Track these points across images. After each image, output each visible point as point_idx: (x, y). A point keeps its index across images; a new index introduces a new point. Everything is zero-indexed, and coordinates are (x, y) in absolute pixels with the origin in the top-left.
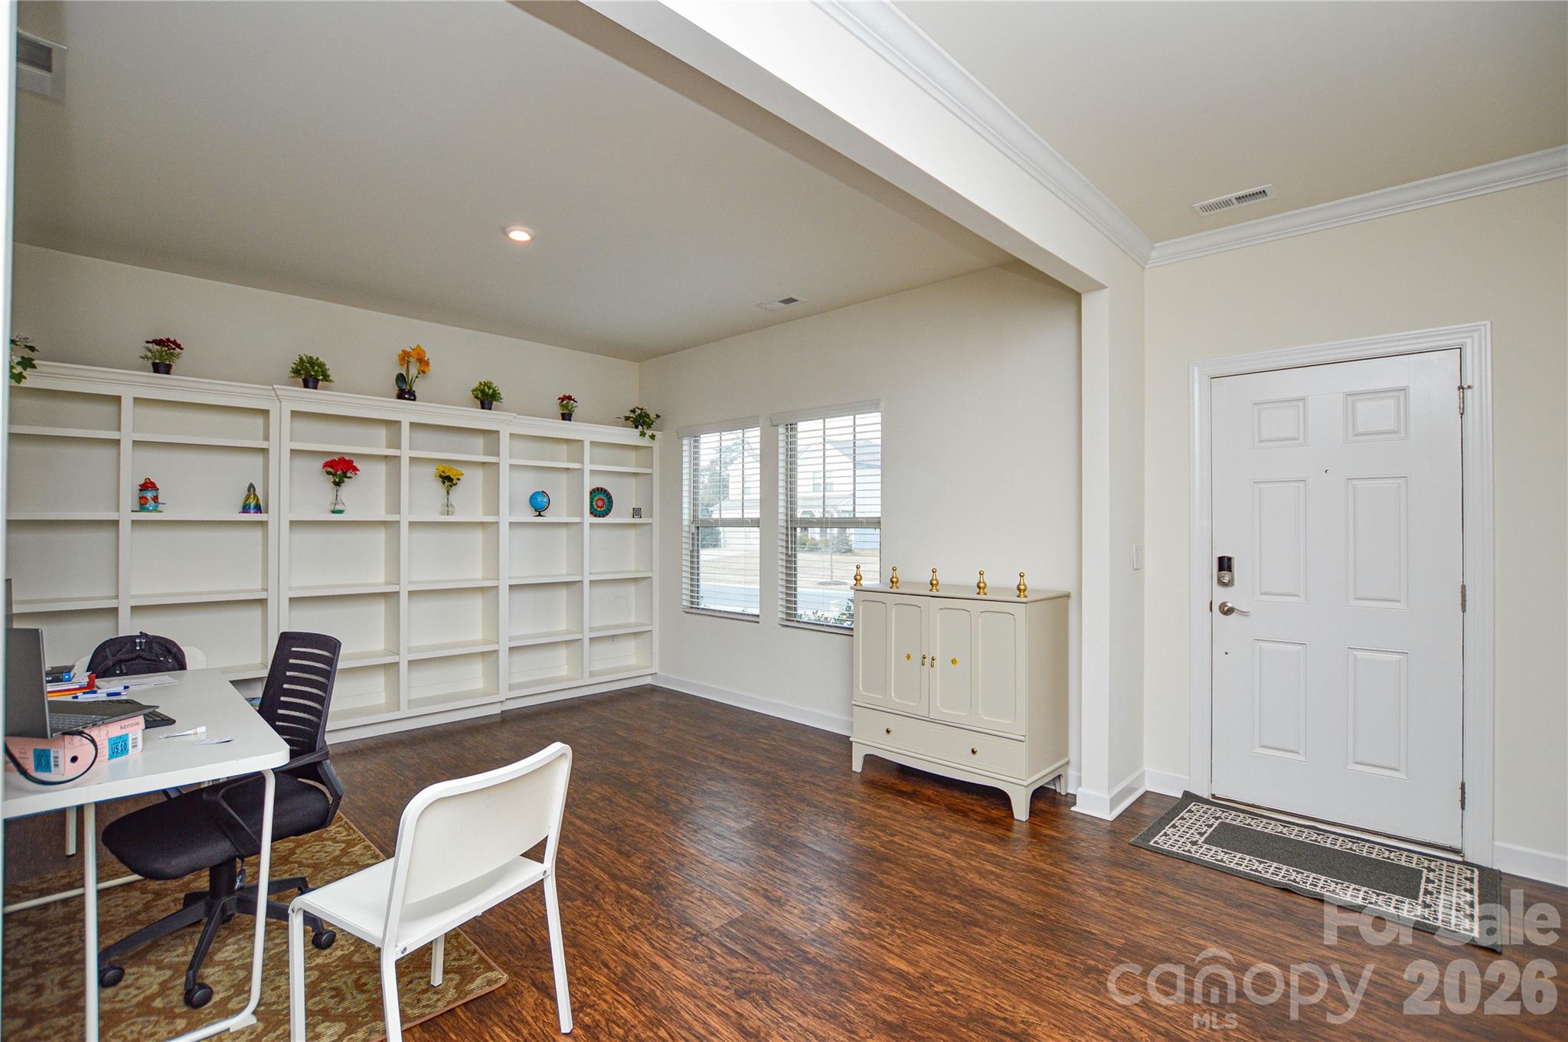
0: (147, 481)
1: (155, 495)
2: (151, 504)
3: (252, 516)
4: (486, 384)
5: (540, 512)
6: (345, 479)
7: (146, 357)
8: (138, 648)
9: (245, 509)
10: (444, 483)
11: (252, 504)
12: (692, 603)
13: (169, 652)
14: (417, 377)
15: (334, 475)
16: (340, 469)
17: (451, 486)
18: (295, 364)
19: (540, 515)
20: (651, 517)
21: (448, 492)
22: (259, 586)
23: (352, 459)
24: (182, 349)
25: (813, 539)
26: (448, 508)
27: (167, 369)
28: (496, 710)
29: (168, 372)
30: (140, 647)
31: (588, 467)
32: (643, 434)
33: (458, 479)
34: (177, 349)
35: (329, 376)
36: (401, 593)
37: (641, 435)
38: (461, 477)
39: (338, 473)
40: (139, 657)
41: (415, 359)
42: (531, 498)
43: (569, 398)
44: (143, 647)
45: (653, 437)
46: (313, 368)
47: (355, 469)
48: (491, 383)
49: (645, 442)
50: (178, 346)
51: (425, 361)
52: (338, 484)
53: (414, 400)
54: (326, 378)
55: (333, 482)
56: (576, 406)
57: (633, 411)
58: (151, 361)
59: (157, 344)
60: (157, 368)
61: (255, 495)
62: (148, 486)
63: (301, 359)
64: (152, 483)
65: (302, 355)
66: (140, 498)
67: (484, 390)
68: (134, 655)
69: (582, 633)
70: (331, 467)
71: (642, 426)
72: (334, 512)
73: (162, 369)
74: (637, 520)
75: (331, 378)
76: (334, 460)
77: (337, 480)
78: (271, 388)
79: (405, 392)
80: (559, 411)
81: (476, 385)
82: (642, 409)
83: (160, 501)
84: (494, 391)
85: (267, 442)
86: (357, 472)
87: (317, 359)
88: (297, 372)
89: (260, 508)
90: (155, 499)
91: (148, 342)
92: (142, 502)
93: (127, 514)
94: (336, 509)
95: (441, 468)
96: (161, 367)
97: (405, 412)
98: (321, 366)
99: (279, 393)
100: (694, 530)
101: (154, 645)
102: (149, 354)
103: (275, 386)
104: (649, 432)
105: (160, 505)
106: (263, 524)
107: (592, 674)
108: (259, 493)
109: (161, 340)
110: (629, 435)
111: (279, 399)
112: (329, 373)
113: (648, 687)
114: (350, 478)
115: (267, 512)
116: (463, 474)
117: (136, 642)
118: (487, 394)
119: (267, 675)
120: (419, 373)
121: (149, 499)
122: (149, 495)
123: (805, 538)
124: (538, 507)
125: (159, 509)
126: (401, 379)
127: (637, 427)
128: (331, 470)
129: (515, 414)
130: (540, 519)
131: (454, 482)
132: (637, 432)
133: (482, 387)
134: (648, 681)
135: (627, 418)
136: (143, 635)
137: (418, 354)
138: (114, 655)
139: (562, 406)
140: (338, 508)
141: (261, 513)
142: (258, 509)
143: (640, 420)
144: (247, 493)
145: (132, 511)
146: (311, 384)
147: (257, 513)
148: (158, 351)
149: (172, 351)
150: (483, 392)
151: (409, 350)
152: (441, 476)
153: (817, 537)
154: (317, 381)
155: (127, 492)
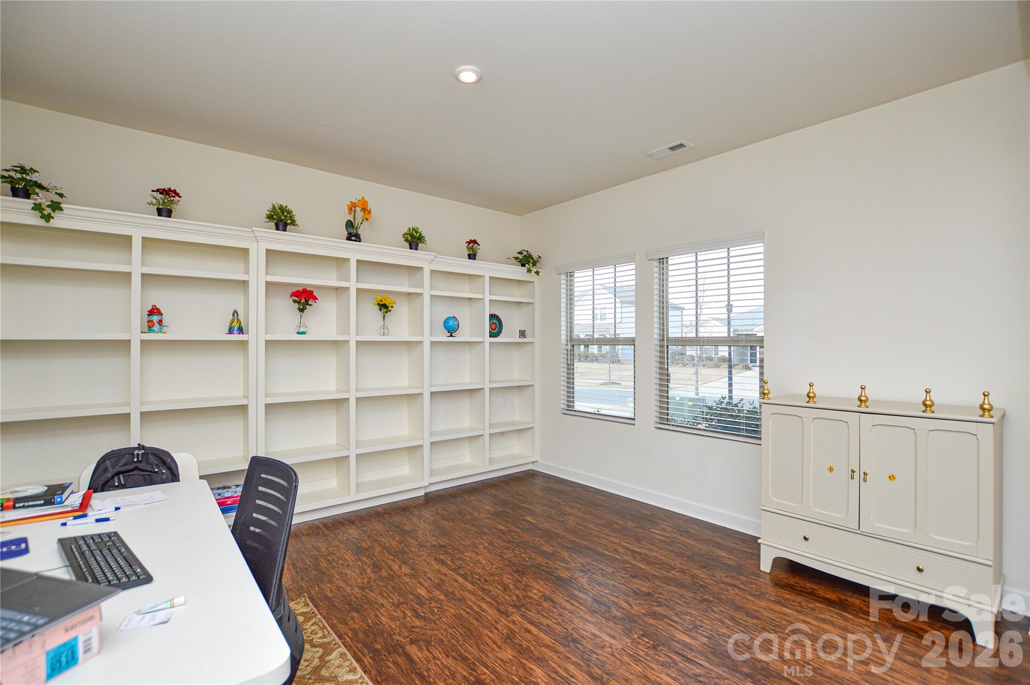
0: (154, 307)
1: (160, 319)
2: (156, 327)
3: (236, 337)
4: (414, 229)
5: (451, 333)
6: (307, 306)
7: (152, 203)
8: (135, 460)
9: (231, 332)
10: (381, 310)
11: (236, 328)
12: (568, 406)
13: (164, 463)
14: (362, 223)
15: (299, 303)
16: (304, 298)
17: (386, 312)
18: (269, 211)
19: (451, 336)
20: (534, 337)
21: (384, 317)
22: (241, 393)
23: (312, 290)
24: (180, 197)
25: (593, 354)
26: (384, 329)
27: (169, 214)
28: (421, 493)
29: (169, 216)
30: (138, 458)
31: (488, 297)
32: (529, 271)
33: (392, 307)
34: (176, 197)
35: (295, 221)
36: (350, 399)
37: (528, 272)
38: (394, 305)
39: (302, 301)
40: (136, 468)
41: (360, 209)
42: (445, 322)
43: (475, 242)
44: (140, 459)
45: (537, 273)
46: (283, 214)
47: (315, 298)
48: (417, 228)
49: (532, 277)
50: (178, 195)
51: (368, 210)
52: (302, 310)
53: (360, 241)
54: (293, 223)
55: (298, 309)
56: (479, 249)
57: (520, 253)
58: (156, 207)
59: (160, 193)
60: (160, 212)
61: (238, 319)
62: (154, 311)
63: (274, 207)
64: (158, 309)
65: (274, 203)
66: (148, 322)
67: (413, 234)
68: (132, 467)
69: (484, 430)
70: (297, 297)
71: (528, 264)
72: (298, 333)
73: (164, 213)
74: (522, 340)
75: (297, 222)
76: (299, 290)
77: (301, 307)
78: (250, 230)
79: (353, 236)
80: (466, 252)
81: (406, 230)
82: (527, 251)
83: (163, 324)
84: (420, 235)
85: (247, 276)
86: (317, 301)
87: (286, 207)
88: (270, 217)
89: (242, 330)
90: (160, 322)
91: (153, 191)
92: (150, 324)
93: (136, 335)
94: (300, 331)
95: (379, 298)
96: (165, 212)
97: (353, 252)
98: (289, 212)
99: (257, 234)
100: (569, 348)
101: (151, 457)
102: (154, 201)
103: (254, 228)
104: (534, 270)
105: (164, 328)
106: (244, 344)
107: (491, 461)
108: (241, 317)
109: (164, 190)
110: (518, 272)
111: (256, 239)
112: (296, 218)
113: (531, 472)
114: (311, 305)
115: (248, 334)
116: (395, 303)
117: (133, 454)
118: (415, 237)
119: (247, 468)
120: (363, 220)
121: (155, 322)
122: (155, 318)
123: (587, 353)
124: (451, 329)
125: (163, 331)
126: (350, 224)
127: (523, 265)
128: (297, 299)
129: (436, 254)
130: (451, 339)
131: (389, 309)
132: (525, 269)
133: (411, 231)
134: (531, 467)
135: (516, 258)
136: (140, 447)
137: (363, 204)
138: (113, 466)
139: (469, 248)
140: (302, 330)
141: (243, 334)
142: (241, 331)
143: (526, 260)
144: (232, 317)
145: (142, 332)
146: (281, 227)
147: (240, 334)
148: (161, 198)
149: (172, 198)
150: (412, 235)
151: (355, 201)
152: (378, 304)
153: (596, 351)
154: (286, 225)
155: (137, 317)
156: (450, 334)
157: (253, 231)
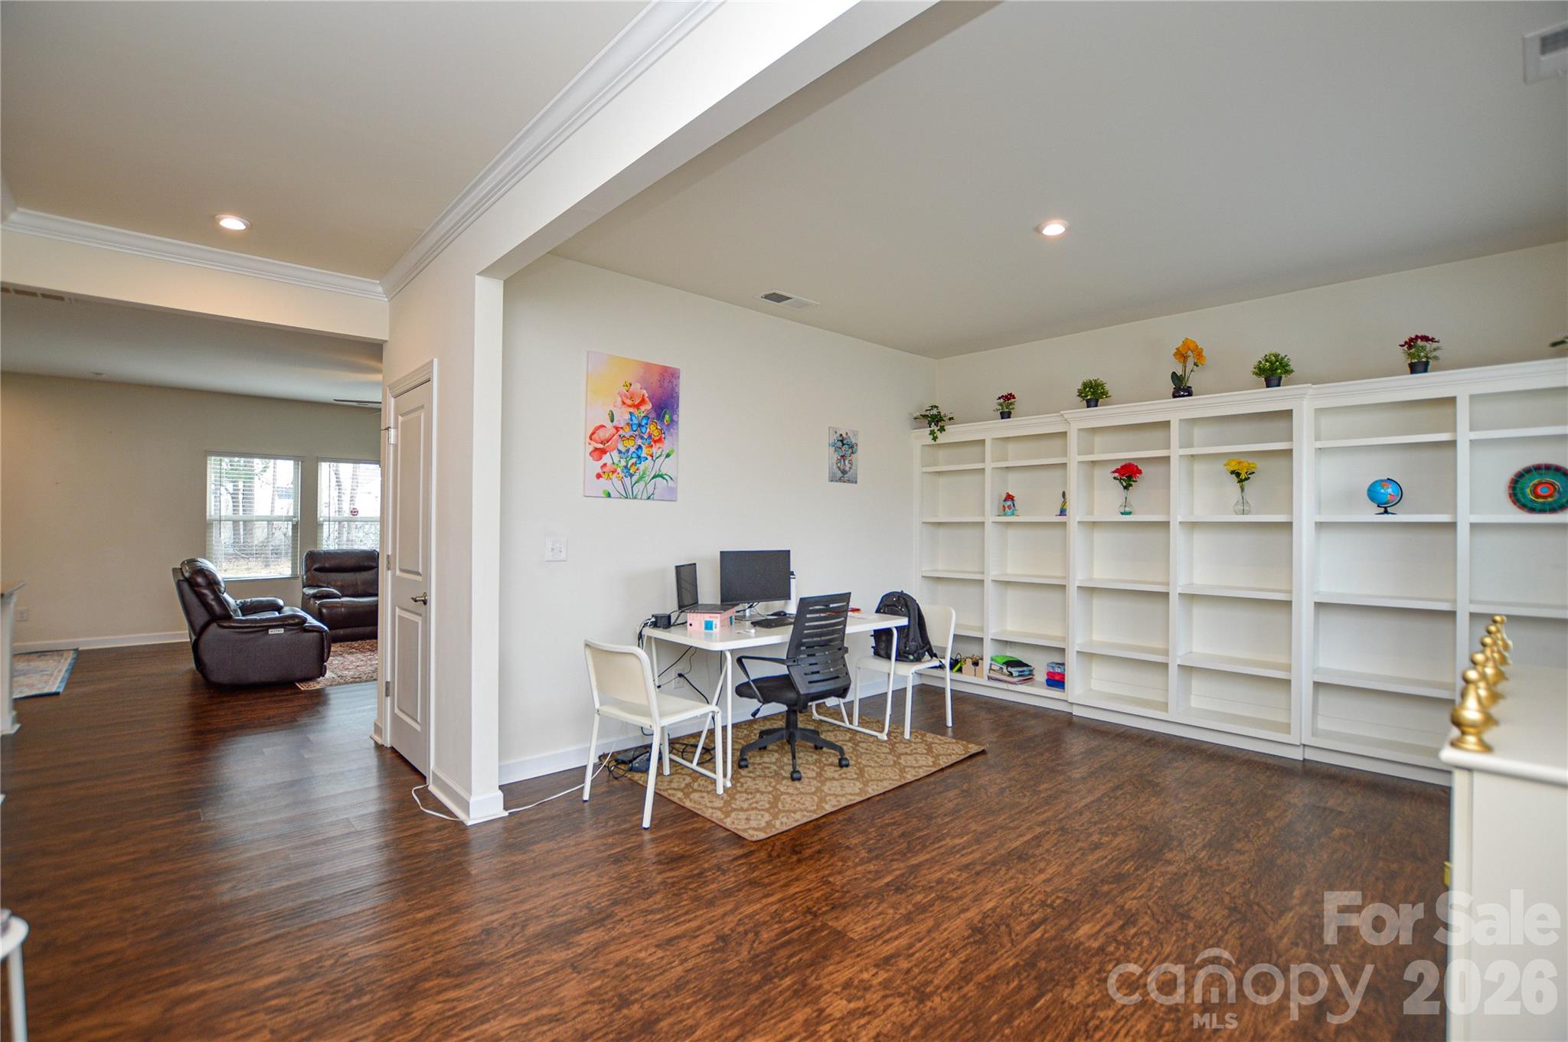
5: (1385, 508)
6: (1133, 483)
7: (997, 410)
14: (1193, 372)
15: (1123, 480)
16: (1128, 474)
19: (1386, 512)
21: (1242, 489)
23: (1137, 464)
26: (1244, 507)
29: (1009, 417)
33: (1253, 474)
35: (1107, 392)
36: (1171, 594)
38: (1254, 471)
39: (1127, 478)
41: (1187, 353)
42: (1369, 490)
52: (1126, 488)
54: (1105, 394)
55: (1123, 487)
63: (1085, 383)
65: (1085, 379)
70: (1121, 473)
72: (1122, 514)
75: (1109, 393)
76: (1122, 466)
77: (1126, 484)
79: (1181, 389)
80: (1405, 363)
86: (1141, 475)
87: (1098, 380)
88: (1080, 395)
93: (991, 517)
94: (1125, 511)
96: (1006, 414)
98: (1101, 384)
99: (1066, 416)
106: (1065, 526)
112: (1107, 389)
114: (1136, 481)
116: (1254, 468)
122: (1009, 503)
126: (1175, 377)
128: (1120, 476)
130: (1386, 517)
137: (1195, 346)
140: (1127, 509)
146: (1093, 403)
151: (1185, 344)
152: (1230, 471)
154: (1098, 399)
155: (991, 504)
156: (1382, 510)
157: (1062, 415)
